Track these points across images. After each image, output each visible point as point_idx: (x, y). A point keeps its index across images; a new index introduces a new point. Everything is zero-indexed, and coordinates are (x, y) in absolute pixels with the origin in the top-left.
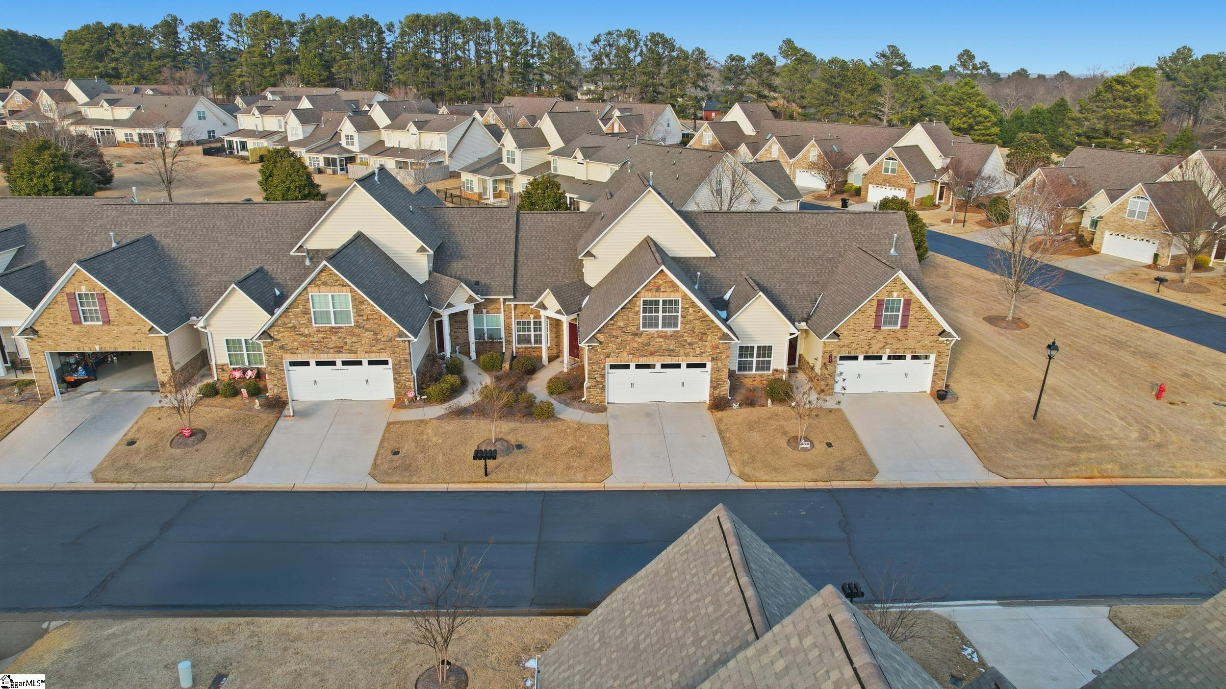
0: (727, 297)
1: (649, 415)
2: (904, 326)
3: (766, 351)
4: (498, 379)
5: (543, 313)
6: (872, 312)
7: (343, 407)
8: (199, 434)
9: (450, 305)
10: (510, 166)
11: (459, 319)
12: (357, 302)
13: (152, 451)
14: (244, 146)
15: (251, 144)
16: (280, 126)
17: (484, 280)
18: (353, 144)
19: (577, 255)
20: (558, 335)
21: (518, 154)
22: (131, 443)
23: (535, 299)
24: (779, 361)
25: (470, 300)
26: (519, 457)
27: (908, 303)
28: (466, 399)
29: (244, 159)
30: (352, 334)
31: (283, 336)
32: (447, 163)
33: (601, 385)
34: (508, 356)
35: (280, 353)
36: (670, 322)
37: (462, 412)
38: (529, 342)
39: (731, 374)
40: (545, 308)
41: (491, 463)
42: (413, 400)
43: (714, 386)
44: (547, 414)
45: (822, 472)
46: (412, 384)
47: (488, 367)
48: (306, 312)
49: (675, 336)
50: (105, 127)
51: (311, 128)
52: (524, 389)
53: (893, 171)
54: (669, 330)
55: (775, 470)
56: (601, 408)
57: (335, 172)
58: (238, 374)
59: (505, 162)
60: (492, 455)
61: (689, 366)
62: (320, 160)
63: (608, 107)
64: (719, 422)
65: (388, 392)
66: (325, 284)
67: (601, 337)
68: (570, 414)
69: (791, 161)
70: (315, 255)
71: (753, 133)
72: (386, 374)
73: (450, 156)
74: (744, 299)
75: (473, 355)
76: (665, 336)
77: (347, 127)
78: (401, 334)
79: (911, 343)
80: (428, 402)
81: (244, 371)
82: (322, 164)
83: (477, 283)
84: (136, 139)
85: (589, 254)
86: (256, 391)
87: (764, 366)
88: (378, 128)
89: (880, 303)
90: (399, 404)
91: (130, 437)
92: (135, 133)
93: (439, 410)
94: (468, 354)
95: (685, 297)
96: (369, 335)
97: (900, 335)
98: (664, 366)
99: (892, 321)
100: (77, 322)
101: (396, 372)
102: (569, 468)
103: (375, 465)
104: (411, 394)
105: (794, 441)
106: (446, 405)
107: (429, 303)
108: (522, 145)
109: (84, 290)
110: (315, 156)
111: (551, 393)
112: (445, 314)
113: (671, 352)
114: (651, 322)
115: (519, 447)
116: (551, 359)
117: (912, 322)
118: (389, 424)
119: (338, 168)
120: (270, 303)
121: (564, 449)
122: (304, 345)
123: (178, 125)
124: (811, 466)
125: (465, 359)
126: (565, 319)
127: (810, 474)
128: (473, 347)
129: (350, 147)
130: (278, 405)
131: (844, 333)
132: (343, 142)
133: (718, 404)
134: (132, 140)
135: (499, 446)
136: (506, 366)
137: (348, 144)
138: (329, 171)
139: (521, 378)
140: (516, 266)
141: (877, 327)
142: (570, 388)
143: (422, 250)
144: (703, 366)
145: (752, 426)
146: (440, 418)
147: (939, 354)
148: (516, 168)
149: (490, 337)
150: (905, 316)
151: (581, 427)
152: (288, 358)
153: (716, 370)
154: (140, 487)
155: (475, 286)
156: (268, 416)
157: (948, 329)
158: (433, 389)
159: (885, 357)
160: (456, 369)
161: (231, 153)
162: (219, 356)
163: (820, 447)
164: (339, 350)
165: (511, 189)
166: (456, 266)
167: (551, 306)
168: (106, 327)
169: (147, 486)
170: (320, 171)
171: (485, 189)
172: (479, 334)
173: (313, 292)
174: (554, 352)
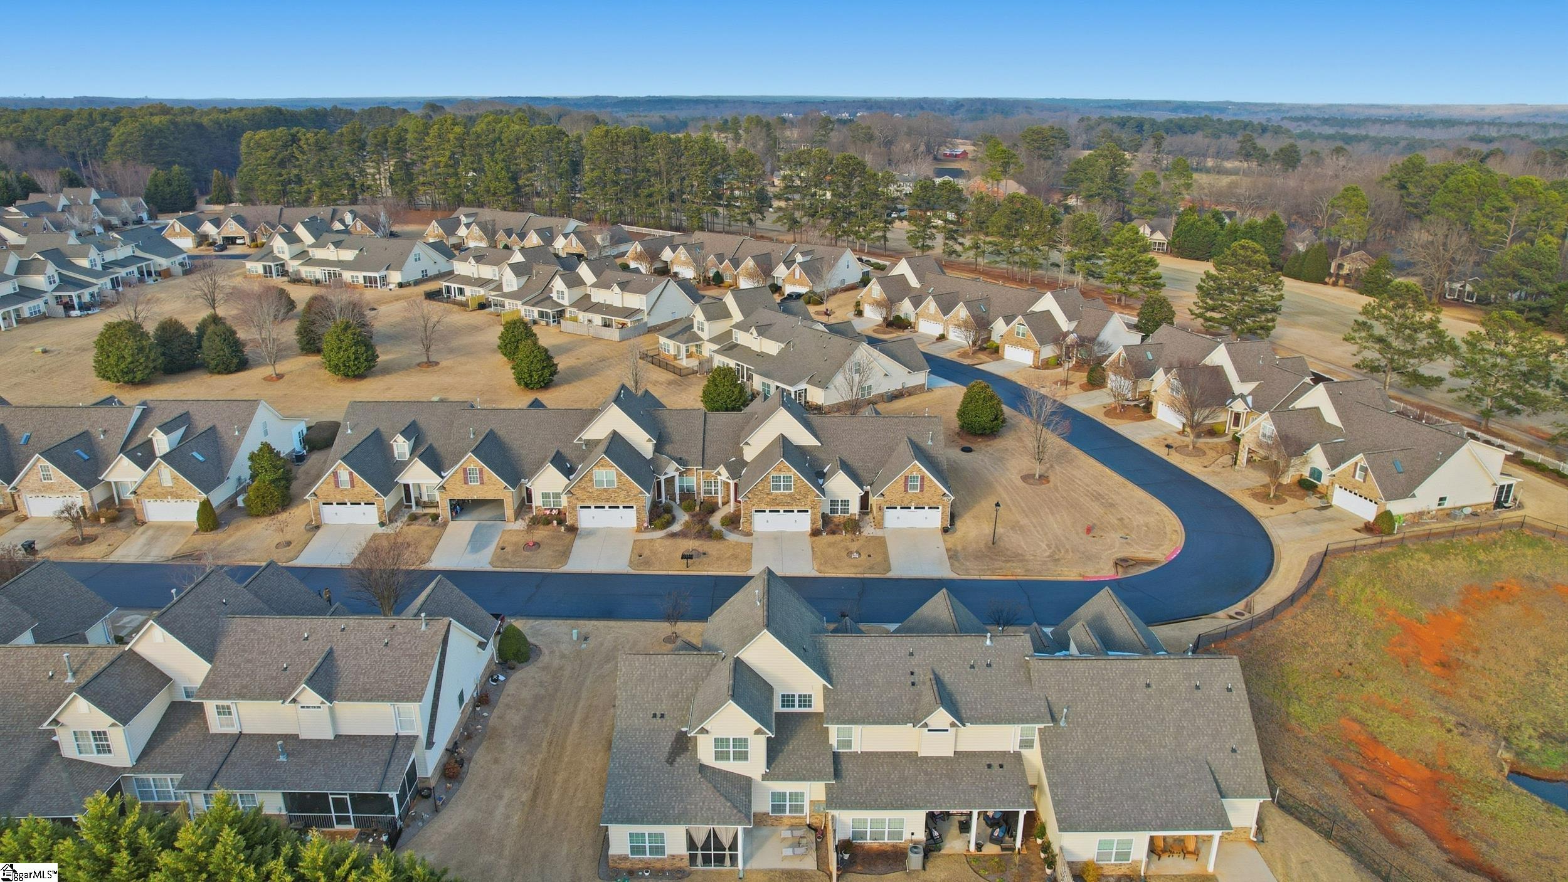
0: (825, 471)
1: (776, 539)
2: (921, 491)
3: (846, 503)
4: (693, 516)
5: (719, 477)
6: (902, 482)
7: (610, 533)
8: (537, 545)
9: (666, 474)
10: (699, 333)
11: (670, 481)
12: (619, 475)
13: (515, 552)
14: (461, 291)
15: (469, 291)
16: (495, 275)
17: (685, 456)
18: (563, 298)
19: (739, 444)
20: (728, 490)
21: (706, 325)
22: (503, 549)
23: (715, 469)
24: (854, 508)
25: (677, 469)
26: (704, 559)
27: (923, 478)
28: (676, 528)
29: (464, 305)
30: (615, 492)
31: (578, 493)
32: (645, 319)
33: (749, 521)
34: (698, 502)
35: (575, 502)
36: (787, 487)
37: (673, 535)
38: (711, 493)
39: (824, 516)
40: (720, 475)
41: (689, 561)
42: (647, 528)
43: (813, 522)
44: (719, 537)
45: (860, 569)
46: (646, 519)
47: (689, 509)
48: (591, 480)
49: (790, 495)
50: (332, 269)
51: (524, 279)
52: (707, 523)
53: (1023, 335)
54: (787, 492)
55: (836, 568)
56: (749, 534)
57: (548, 324)
58: (548, 512)
59: (695, 329)
60: (691, 557)
61: (799, 511)
62: (535, 312)
63: (792, 248)
64: (813, 542)
65: (634, 524)
66: (602, 466)
67: (750, 496)
68: (732, 537)
69: (945, 318)
70: (591, 444)
71: (918, 286)
72: (632, 513)
73: (649, 314)
74: (833, 472)
75: (678, 501)
76: (785, 495)
77: (558, 284)
78: (641, 493)
79: (926, 500)
80: (655, 529)
81: (552, 510)
82: (536, 316)
83: (681, 459)
84: (361, 281)
85: (747, 444)
86: (561, 522)
87: (845, 511)
88: (585, 284)
89: (906, 478)
90: (639, 530)
91: (501, 545)
92: (360, 275)
93: (661, 533)
94: (674, 500)
95: (795, 474)
96: (625, 493)
97: (920, 496)
98: (785, 511)
99: (915, 487)
100: (466, 483)
101: (638, 512)
102: (730, 564)
103: (631, 562)
104: (646, 525)
105: (850, 553)
106: (665, 531)
107: (654, 472)
108: (710, 318)
109: (472, 467)
110: (531, 308)
111: (722, 525)
112: (662, 478)
113: (788, 504)
114: (777, 488)
115: (704, 554)
116: (724, 504)
117: (926, 488)
118: (635, 541)
119: (551, 320)
120: (568, 472)
121: (728, 555)
122: (589, 498)
123: (399, 267)
124: (856, 566)
125: (673, 503)
126: (732, 482)
127: (854, 570)
128: (678, 497)
129: (560, 301)
130: (573, 529)
131: (887, 494)
132: (554, 296)
133: (815, 533)
134: (358, 281)
135: (693, 553)
136: (697, 508)
137: (559, 298)
138: (543, 323)
139: (705, 516)
140: (703, 450)
141: (906, 491)
142: (733, 523)
143: (649, 440)
144: (807, 511)
145: (830, 545)
146: (662, 538)
147: (944, 506)
148: (705, 335)
149: (688, 490)
150: (922, 485)
151: (737, 544)
152: (580, 504)
153: (813, 514)
154: (515, 570)
155: (680, 461)
156: (569, 536)
157: (947, 493)
158: (658, 522)
159: (913, 508)
160: (668, 510)
161: (449, 297)
162: (537, 501)
163: (864, 557)
164: (607, 500)
165: (701, 352)
166: (668, 448)
167: (724, 474)
168: (481, 486)
169: (519, 570)
170: (535, 322)
171: (679, 351)
172: (681, 488)
173: (596, 470)
174: (726, 499)
